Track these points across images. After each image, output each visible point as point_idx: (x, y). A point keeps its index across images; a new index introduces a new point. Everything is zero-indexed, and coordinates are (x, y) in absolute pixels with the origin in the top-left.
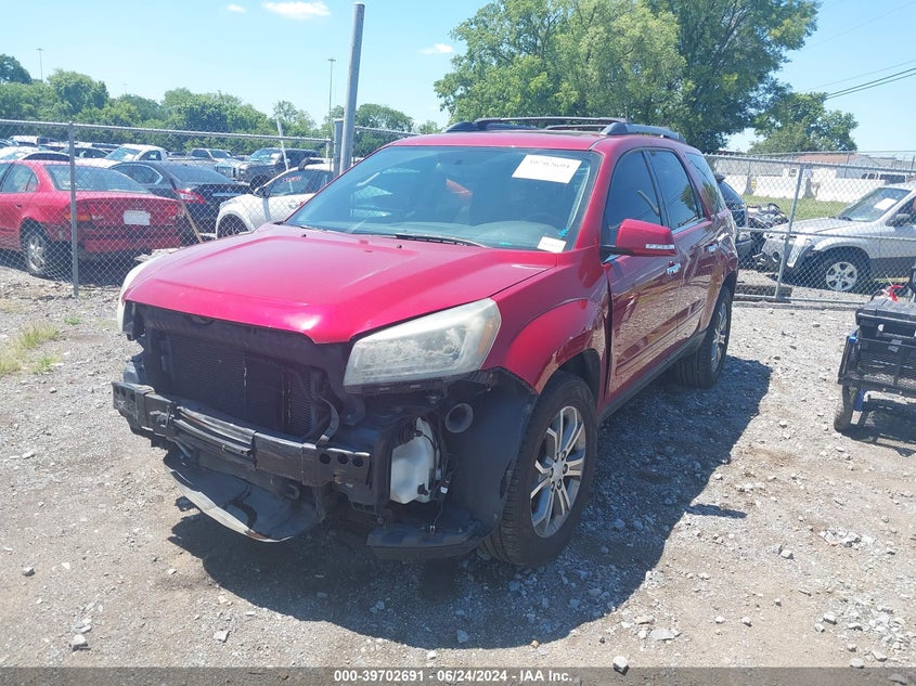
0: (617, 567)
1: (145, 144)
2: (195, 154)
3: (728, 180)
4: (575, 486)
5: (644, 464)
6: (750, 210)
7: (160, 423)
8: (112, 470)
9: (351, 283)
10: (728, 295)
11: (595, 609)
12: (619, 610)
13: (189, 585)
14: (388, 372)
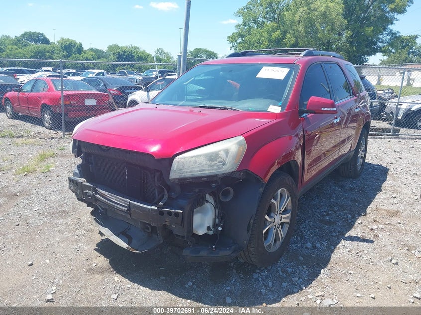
0: (307, 267)
1: (99, 69)
2: (120, 73)
3: (367, 78)
4: (287, 227)
5: (323, 216)
6: (378, 92)
7: (88, 196)
8: (72, 217)
9: (173, 130)
10: (366, 133)
11: (295, 288)
12: (307, 289)
13: (102, 271)
14: (191, 172)
